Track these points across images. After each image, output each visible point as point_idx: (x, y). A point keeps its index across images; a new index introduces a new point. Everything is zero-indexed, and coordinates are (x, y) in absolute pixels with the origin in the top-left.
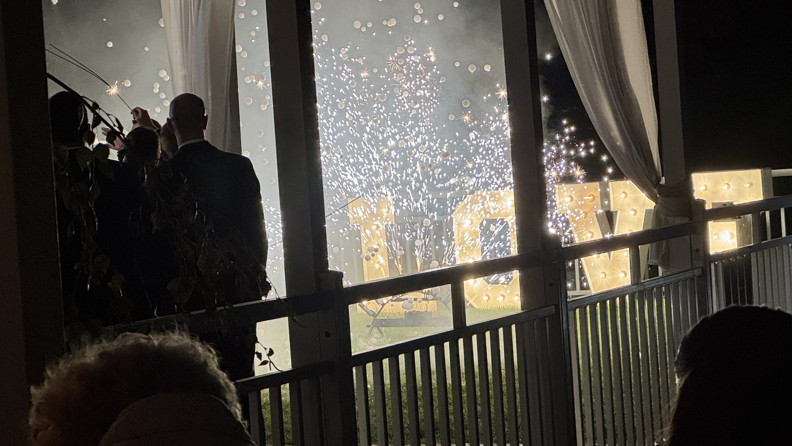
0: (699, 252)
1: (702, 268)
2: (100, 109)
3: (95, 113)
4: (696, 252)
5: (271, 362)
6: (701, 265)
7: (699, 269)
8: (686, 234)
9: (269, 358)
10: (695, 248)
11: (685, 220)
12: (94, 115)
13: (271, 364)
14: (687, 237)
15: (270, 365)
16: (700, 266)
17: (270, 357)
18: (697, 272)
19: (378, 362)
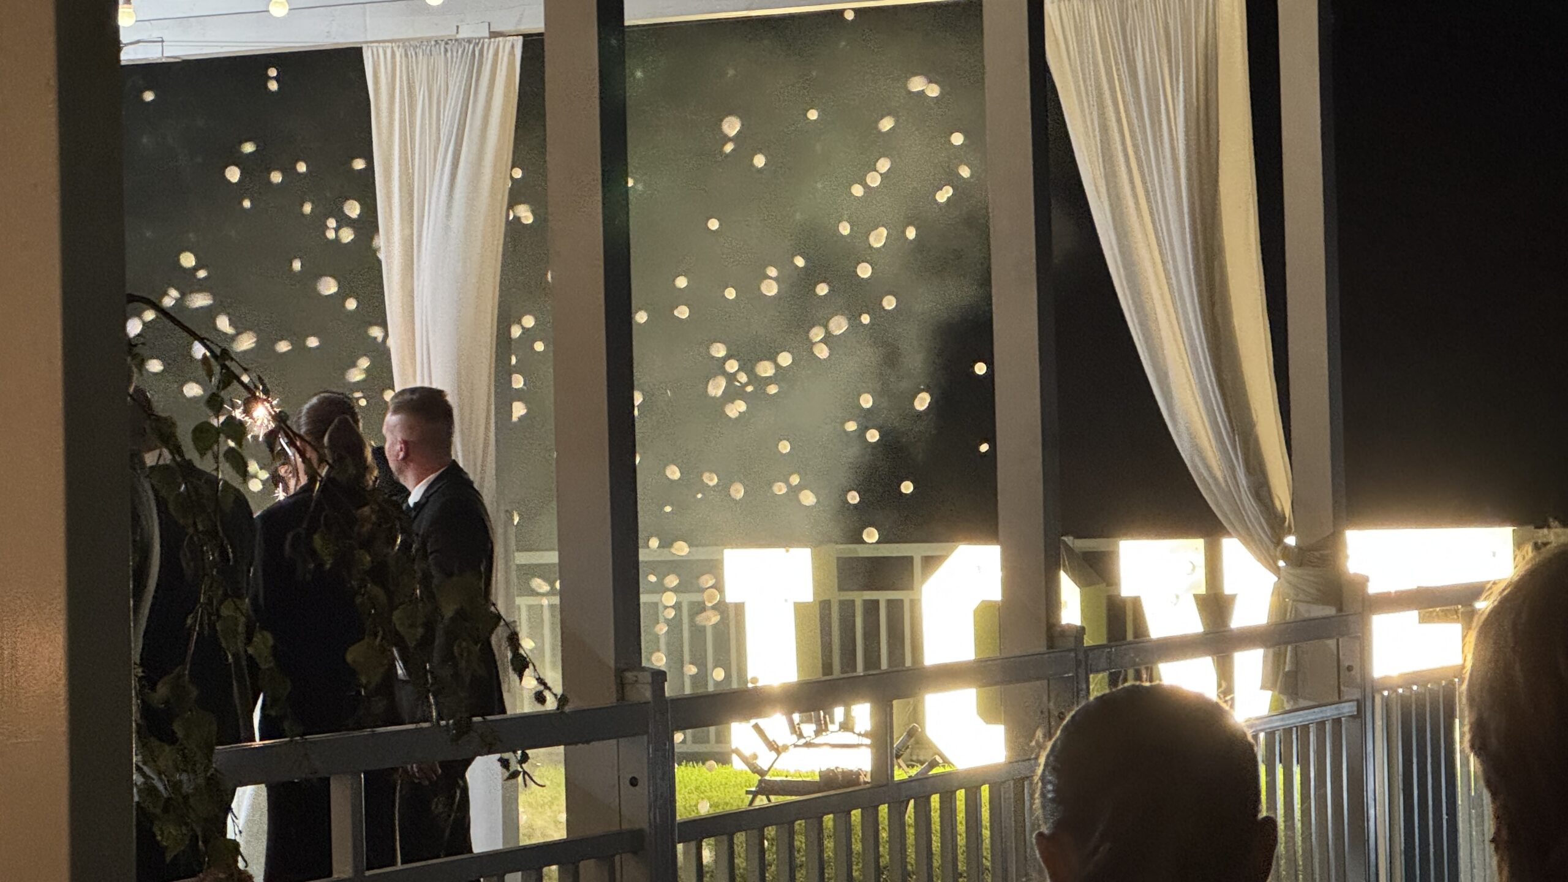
0: (1353, 673)
1: (1358, 701)
2: (232, 359)
3: (224, 366)
4: (1347, 672)
5: (525, 773)
6: (1357, 695)
7: (1351, 703)
8: (1330, 637)
9: (522, 767)
10: (1347, 664)
11: (1330, 611)
12: (222, 369)
13: (526, 777)
14: (1331, 643)
15: (524, 778)
16: (1354, 698)
17: (523, 765)
18: (1348, 708)
19: (725, 838)
